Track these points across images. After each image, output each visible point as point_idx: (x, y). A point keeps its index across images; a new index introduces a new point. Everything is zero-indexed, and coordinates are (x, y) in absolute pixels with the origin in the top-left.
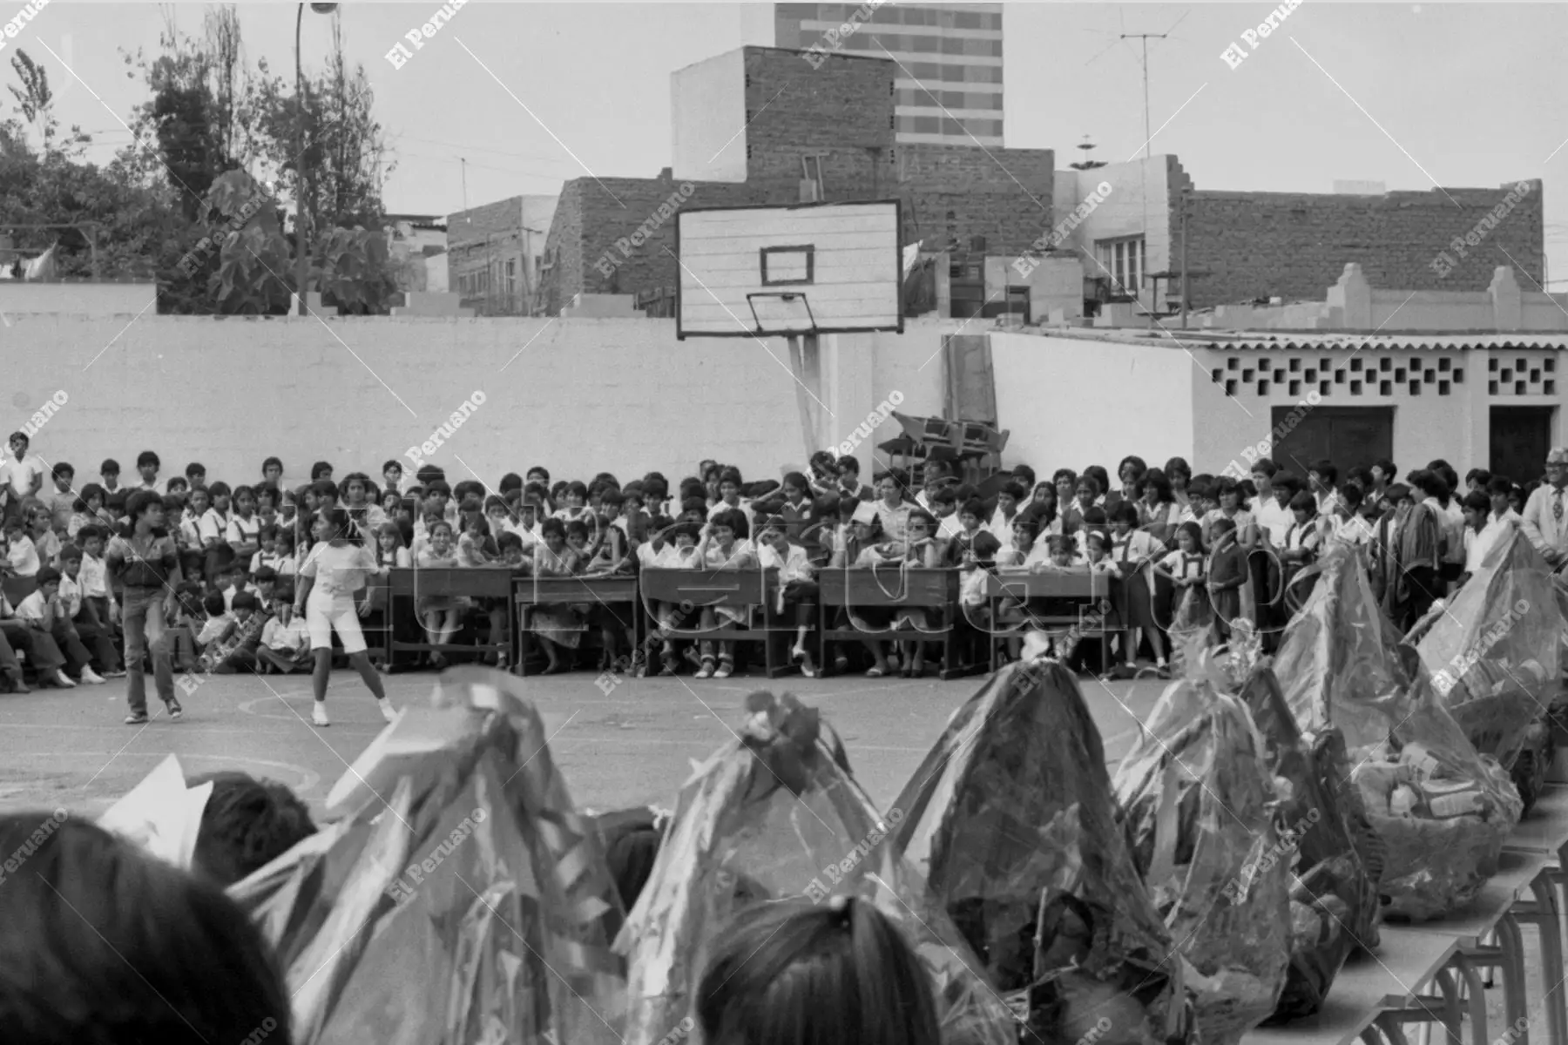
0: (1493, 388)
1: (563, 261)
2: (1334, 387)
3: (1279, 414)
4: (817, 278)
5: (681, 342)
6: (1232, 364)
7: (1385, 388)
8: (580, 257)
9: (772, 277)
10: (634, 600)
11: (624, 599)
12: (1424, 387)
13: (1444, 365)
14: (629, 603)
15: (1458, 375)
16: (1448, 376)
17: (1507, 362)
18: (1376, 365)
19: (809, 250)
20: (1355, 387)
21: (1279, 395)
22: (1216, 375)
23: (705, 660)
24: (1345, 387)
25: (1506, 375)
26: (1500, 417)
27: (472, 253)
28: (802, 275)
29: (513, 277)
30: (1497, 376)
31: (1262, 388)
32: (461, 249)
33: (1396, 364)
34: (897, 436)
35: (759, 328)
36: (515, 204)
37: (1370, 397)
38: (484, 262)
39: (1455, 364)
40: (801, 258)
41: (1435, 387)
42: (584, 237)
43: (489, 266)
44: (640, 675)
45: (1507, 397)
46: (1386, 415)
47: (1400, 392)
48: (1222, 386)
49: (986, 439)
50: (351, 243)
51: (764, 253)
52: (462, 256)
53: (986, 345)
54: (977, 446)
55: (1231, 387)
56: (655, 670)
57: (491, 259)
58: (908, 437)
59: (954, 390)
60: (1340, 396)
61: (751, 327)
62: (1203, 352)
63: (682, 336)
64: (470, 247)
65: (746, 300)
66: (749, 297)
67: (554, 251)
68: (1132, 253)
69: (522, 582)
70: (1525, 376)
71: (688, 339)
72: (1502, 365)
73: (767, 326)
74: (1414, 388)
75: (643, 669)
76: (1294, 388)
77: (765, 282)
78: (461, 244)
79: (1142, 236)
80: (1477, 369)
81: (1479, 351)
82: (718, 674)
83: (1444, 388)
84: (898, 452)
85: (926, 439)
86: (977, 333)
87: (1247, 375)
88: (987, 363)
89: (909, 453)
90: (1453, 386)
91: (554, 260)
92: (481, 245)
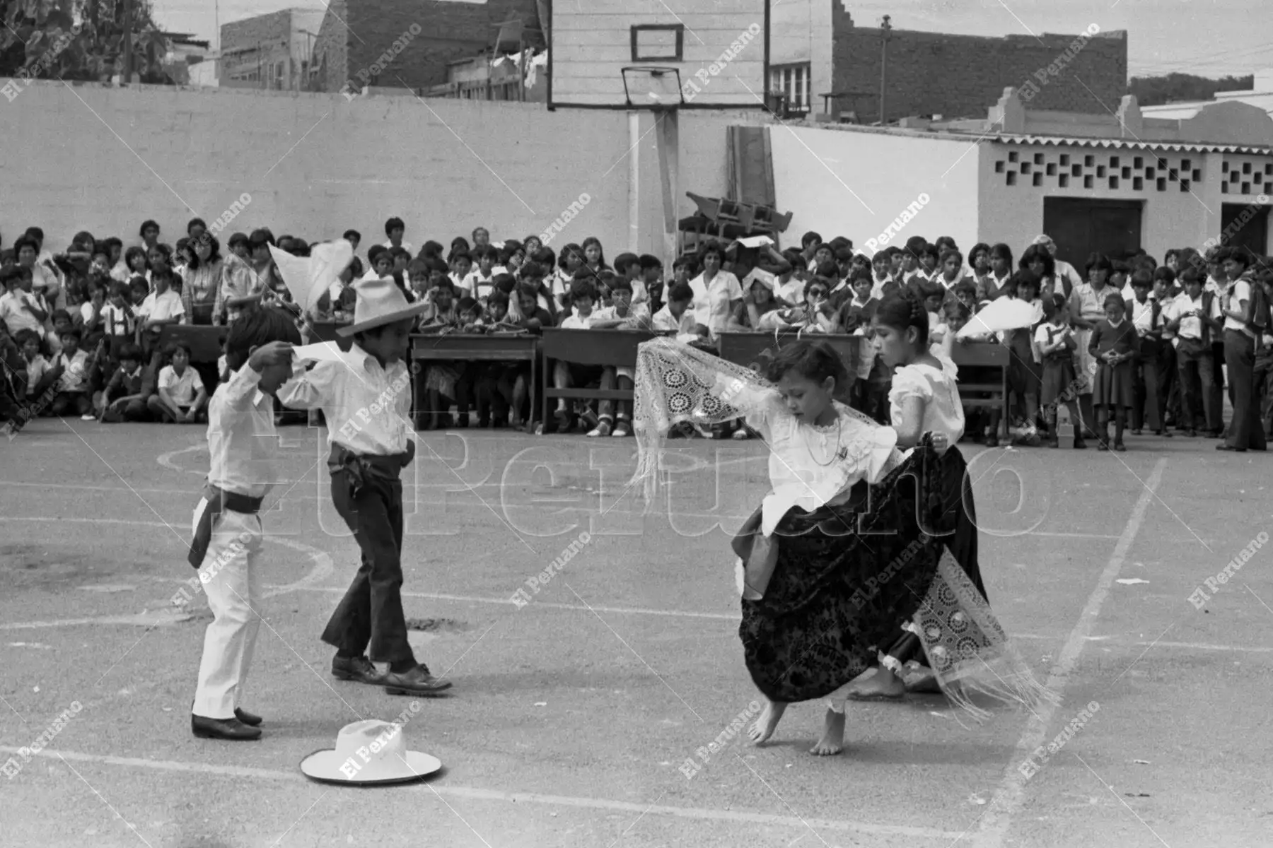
0: (1225, 188)
1: (329, 65)
2: (1096, 181)
3: (1050, 203)
4: (686, 56)
5: (551, 113)
6: (1012, 157)
7: (1137, 184)
8: (345, 62)
9: (641, 54)
10: (533, 358)
11: (523, 357)
12: (1169, 184)
13: (1185, 165)
14: (528, 362)
15: (1197, 175)
16: (1188, 175)
17: (1237, 165)
18: (1130, 164)
19: (679, 29)
20: (1113, 182)
21: (1051, 187)
22: (999, 166)
23: (602, 419)
24: (1105, 182)
25: (1234, 177)
26: (1230, 213)
27: (244, 57)
28: (672, 52)
29: (282, 78)
30: (1228, 177)
31: (1037, 179)
32: (236, 53)
33: (1147, 163)
34: (692, 214)
35: (629, 102)
36: (286, 16)
37: (1125, 191)
38: (255, 65)
39: (1195, 165)
40: (672, 35)
41: (1177, 184)
42: (349, 44)
43: (259, 68)
44: (539, 433)
45: (1236, 198)
46: (1136, 207)
47: (1149, 186)
48: (1004, 176)
49: (770, 220)
50: (137, 45)
51: (634, 30)
52: (234, 59)
53: (766, 137)
54: (764, 226)
55: (1011, 178)
56: (551, 429)
57: (261, 63)
58: (702, 215)
59: (739, 176)
60: (1100, 191)
61: (622, 100)
62: (988, 145)
63: (552, 107)
64: (242, 52)
65: (620, 74)
66: (623, 71)
67: (320, 57)
68: (799, 77)
69: (417, 338)
70: (1249, 178)
71: (560, 112)
72: (1231, 168)
73: (636, 100)
74: (1161, 184)
75: (541, 426)
76: (1063, 180)
77: (635, 58)
78: (234, 49)
79: (808, 64)
80: (1213, 171)
81: (1215, 154)
82: (617, 433)
83: (1185, 186)
84: (691, 229)
85: (720, 218)
86: (756, 125)
87: (1025, 167)
88: (766, 150)
89: (703, 231)
90: (1192, 184)
91: (320, 64)
92: (252, 50)
